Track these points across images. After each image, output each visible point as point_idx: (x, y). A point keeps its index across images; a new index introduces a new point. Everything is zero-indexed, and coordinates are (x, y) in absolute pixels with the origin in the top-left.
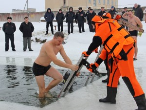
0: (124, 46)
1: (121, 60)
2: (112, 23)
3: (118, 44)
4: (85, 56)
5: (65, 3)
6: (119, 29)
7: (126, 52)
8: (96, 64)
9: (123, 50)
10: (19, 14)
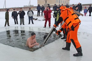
0: (73, 24)
1: (71, 30)
2: (69, 11)
3: (71, 22)
4: (55, 27)
5: (46, 2)
6: (72, 15)
7: (74, 27)
8: (60, 31)
9: (73, 25)
10: (26, 8)
